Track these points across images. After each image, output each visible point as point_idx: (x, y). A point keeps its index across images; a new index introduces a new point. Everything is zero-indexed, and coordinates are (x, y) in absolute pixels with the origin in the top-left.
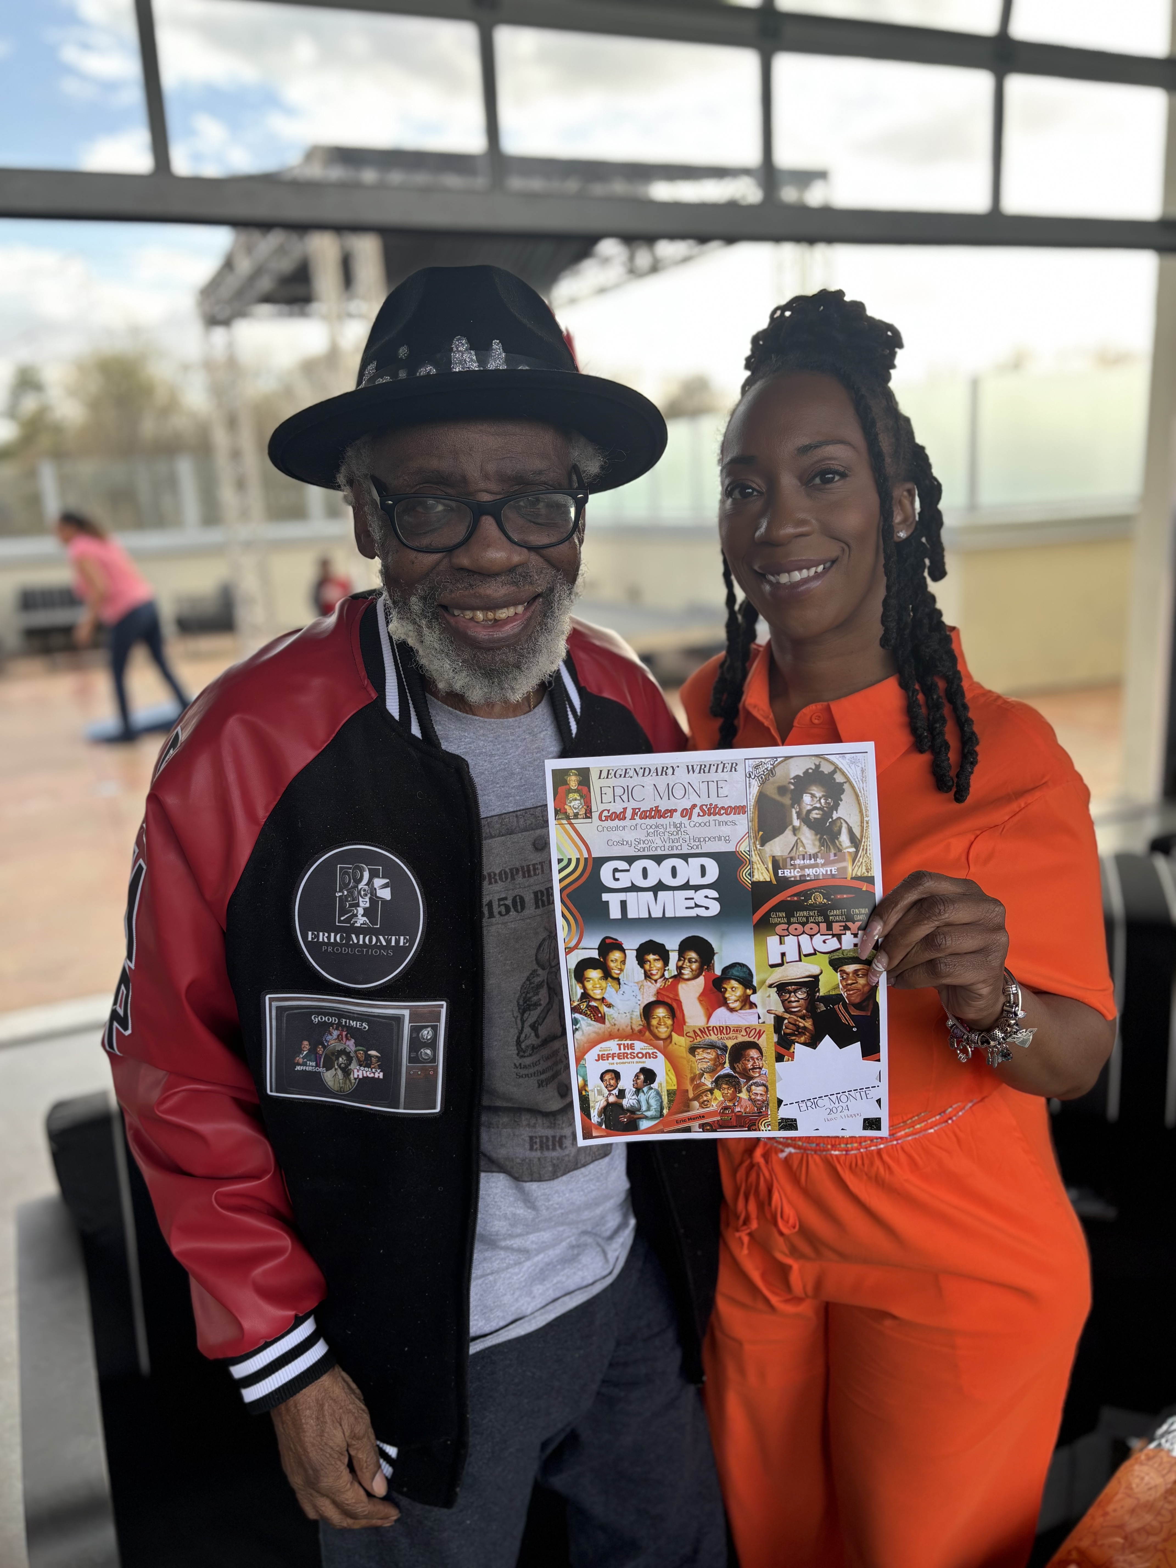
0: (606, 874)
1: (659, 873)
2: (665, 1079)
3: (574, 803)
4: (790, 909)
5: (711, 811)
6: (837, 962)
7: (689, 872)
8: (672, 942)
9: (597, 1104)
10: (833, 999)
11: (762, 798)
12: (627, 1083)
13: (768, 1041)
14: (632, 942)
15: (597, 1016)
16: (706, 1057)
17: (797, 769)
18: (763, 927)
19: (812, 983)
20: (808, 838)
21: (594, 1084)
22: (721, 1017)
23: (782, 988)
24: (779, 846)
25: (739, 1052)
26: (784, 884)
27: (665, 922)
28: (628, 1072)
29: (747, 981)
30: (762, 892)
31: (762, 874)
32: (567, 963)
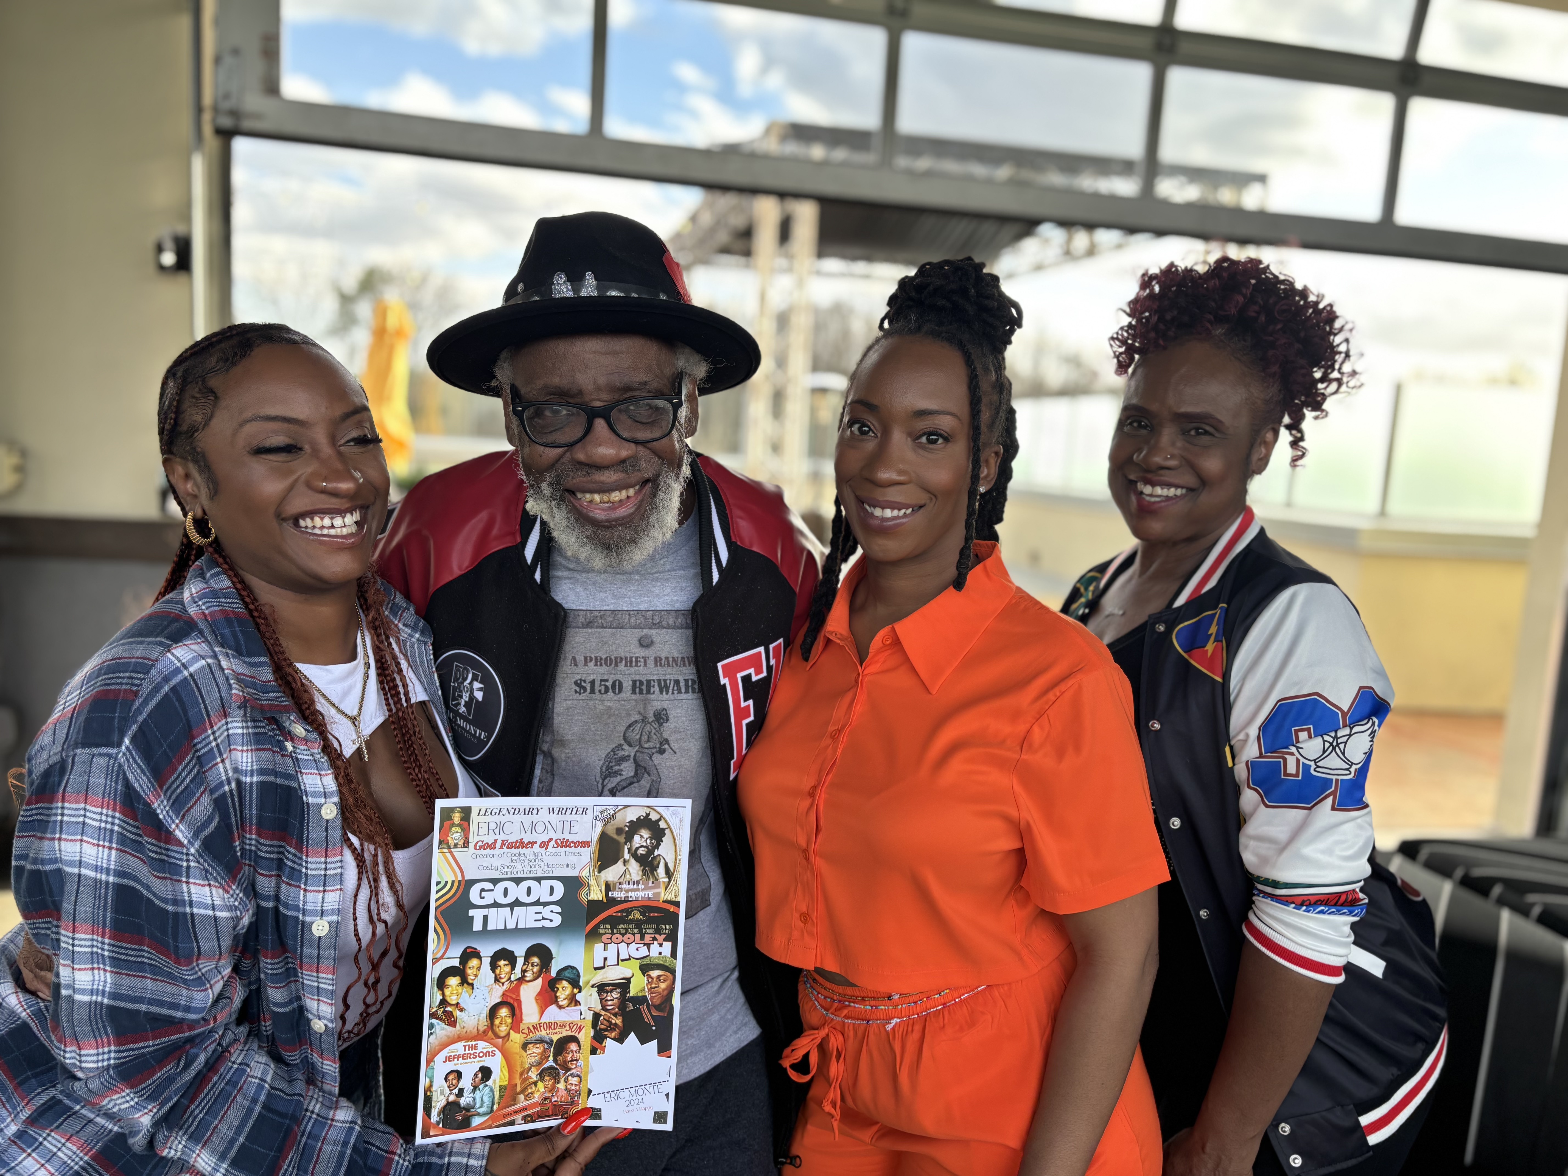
0: (474, 895)
1: (517, 892)
2: (499, 1077)
3: (456, 835)
4: (613, 922)
5: (564, 844)
6: (645, 969)
7: (541, 891)
8: (519, 949)
9: (438, 1103)
10: (640, 1000)
11: (603, 836)
12: (466, 1083)
13: (586, 1036)
14: (487, 950)
15: (450, 1020)
16: (536, 1050)
17: (632, 815)
18: (593, 936)
19: (624, 985)
20: (634, 867)
21: (439, 1083)
22: (553, 1014)
23: (602, 988)
24: (612, 873)
25: (562, 1046)
26: (612, 902)
27: (518, 933)
28: (469, 1070)
29: (575, 983)
30: (595, 907)
31: (597, 894)
32: (433, 971)
